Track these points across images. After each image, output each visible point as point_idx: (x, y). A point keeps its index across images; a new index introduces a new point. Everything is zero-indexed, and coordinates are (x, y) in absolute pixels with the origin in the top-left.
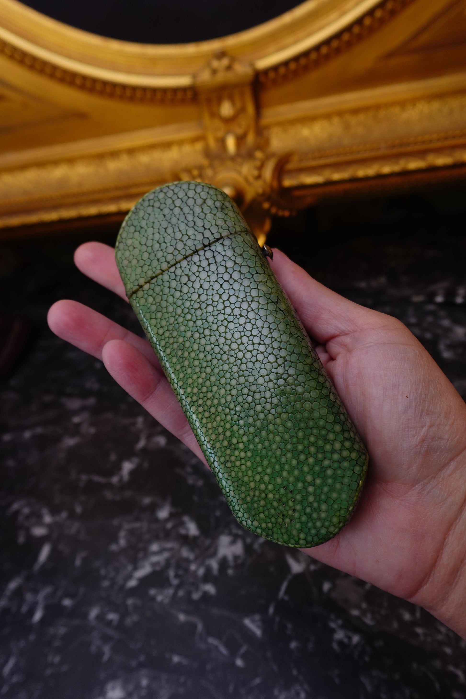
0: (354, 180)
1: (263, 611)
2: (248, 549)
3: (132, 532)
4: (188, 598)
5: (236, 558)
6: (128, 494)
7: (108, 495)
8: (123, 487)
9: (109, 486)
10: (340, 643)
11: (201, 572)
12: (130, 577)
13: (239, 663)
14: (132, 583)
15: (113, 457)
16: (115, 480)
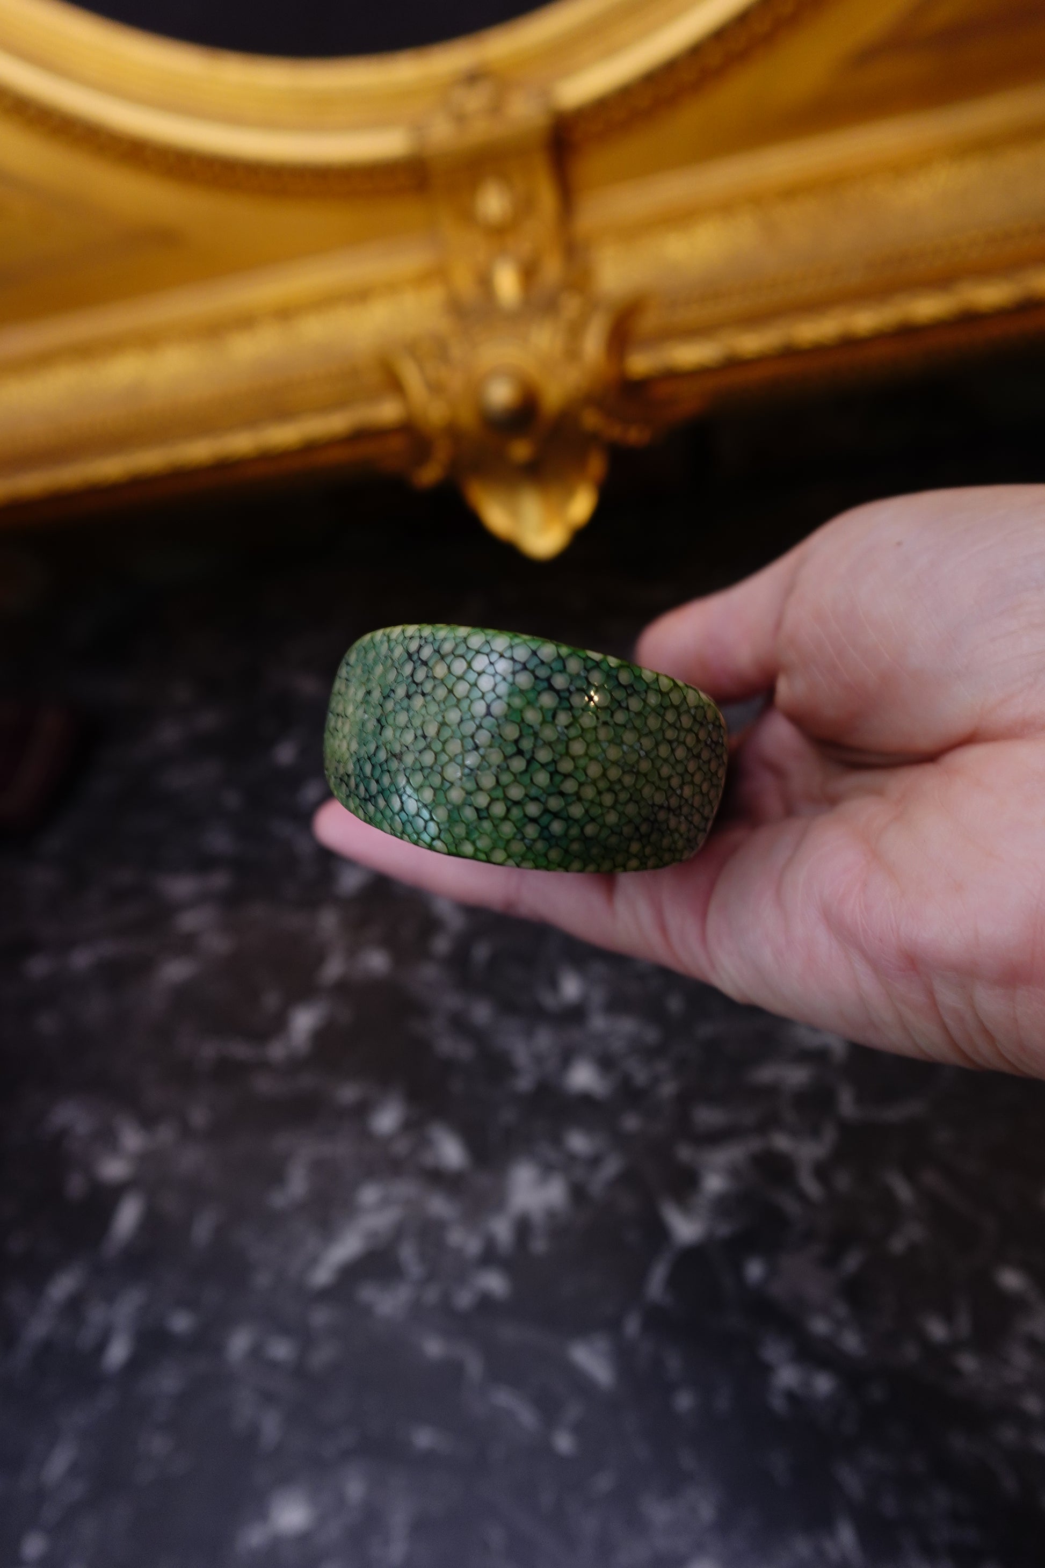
0: (790, 352)
1: (613, 1326)
2: (578, 1193)
3: (319, 1167)
4: (446, 1306)
5: (551, 1214)
6: (307, 1081)
7: (264, 1085)
8: (295, 1065)
9: (264, 1066)
10: (791, 1397)
11: (473, 1246)
12: (314, 1261)
13: (564, 1442)
14: (322, 1276)
15: (271, 1000)
16: (277, 1051)
